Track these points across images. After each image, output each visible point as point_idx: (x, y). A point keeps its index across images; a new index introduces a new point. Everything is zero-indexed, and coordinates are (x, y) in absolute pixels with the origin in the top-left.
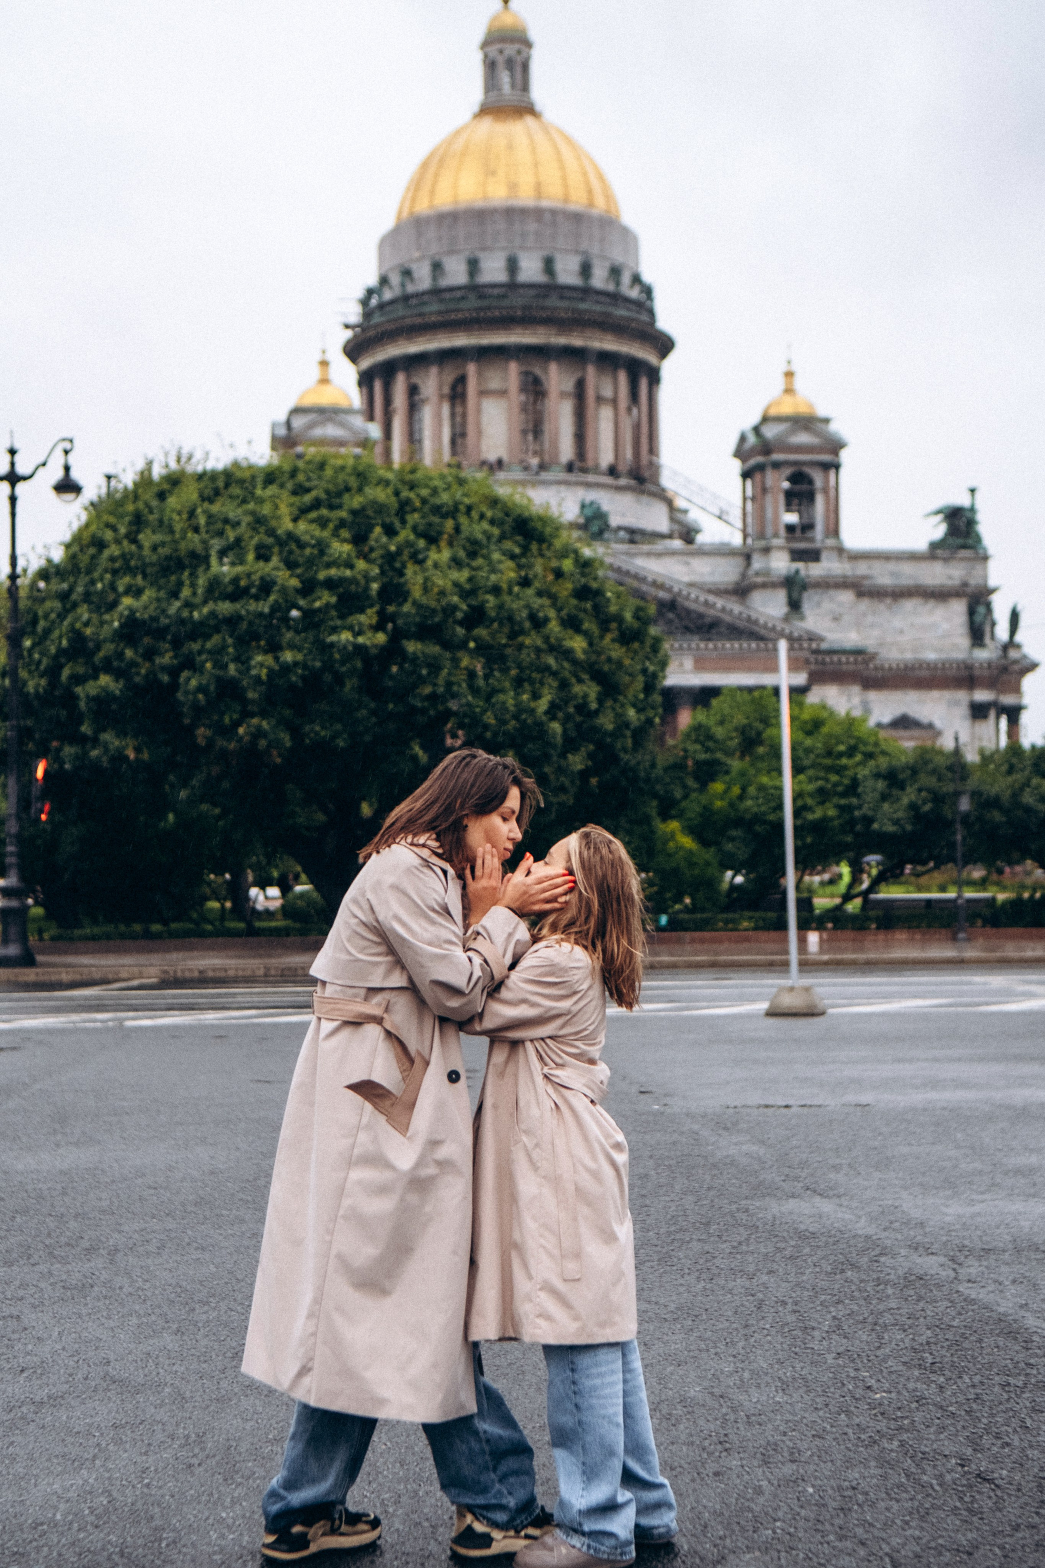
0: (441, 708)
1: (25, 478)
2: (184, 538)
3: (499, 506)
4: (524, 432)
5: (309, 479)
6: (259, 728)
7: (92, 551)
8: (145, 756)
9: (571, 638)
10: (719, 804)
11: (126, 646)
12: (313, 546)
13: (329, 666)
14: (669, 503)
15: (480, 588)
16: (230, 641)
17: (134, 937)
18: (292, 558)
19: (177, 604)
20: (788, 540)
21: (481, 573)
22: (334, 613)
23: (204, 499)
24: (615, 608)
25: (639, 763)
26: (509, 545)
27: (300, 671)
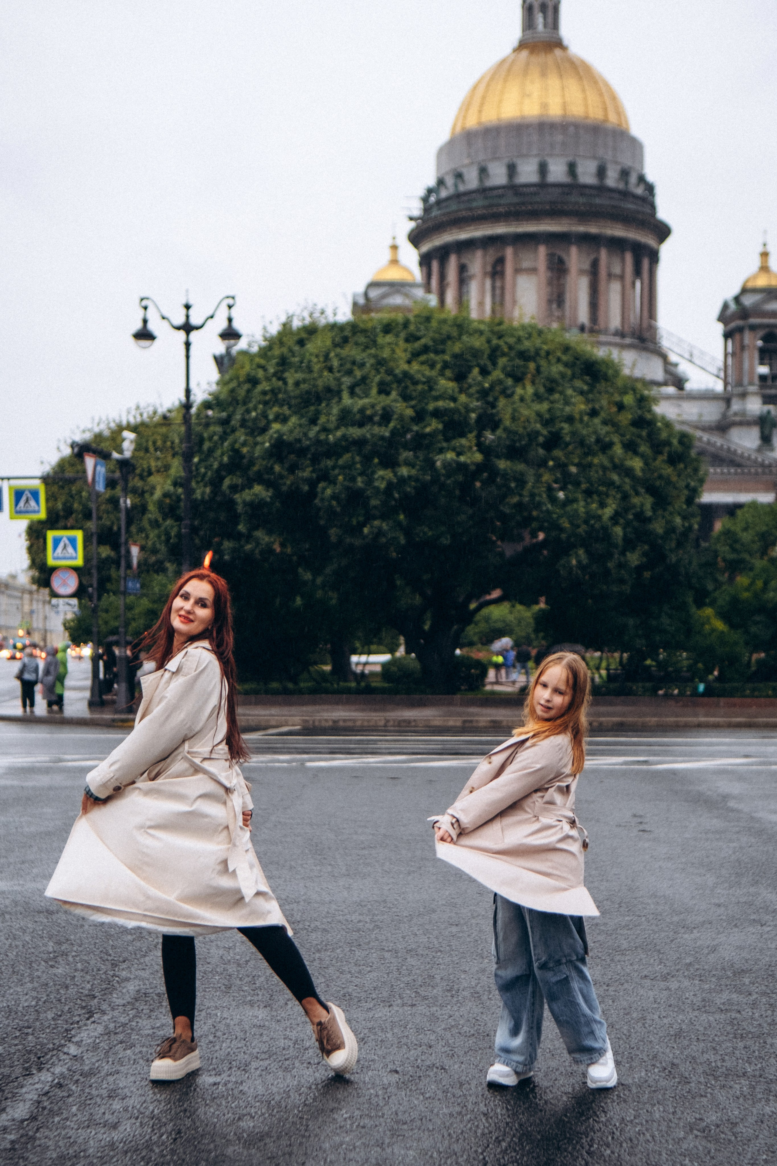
0: (525, 514)
1: (198, 328)
2: (321, 376)
3: (571, 352)
4: (550, 302)
5: (418, 329)
6: (380, 529)
7: (247, 386)
8: (289, 550)
9: (631, 459)
10: (746, 595)
11: (275, 463)
12: (424, 383)
13: (435, 480)
14: (664, 357)
15: (556, 418)
16: (358, 459)
17: (275, 692)
18: (407, 392)
19: (317, 428)
20: (762, 387)
21: (557, 406)
22: (440, 437)
23: (335, 345)
24: (664, 435)
25: (679, 561)
26: (578, 384)
27: (413, 483)
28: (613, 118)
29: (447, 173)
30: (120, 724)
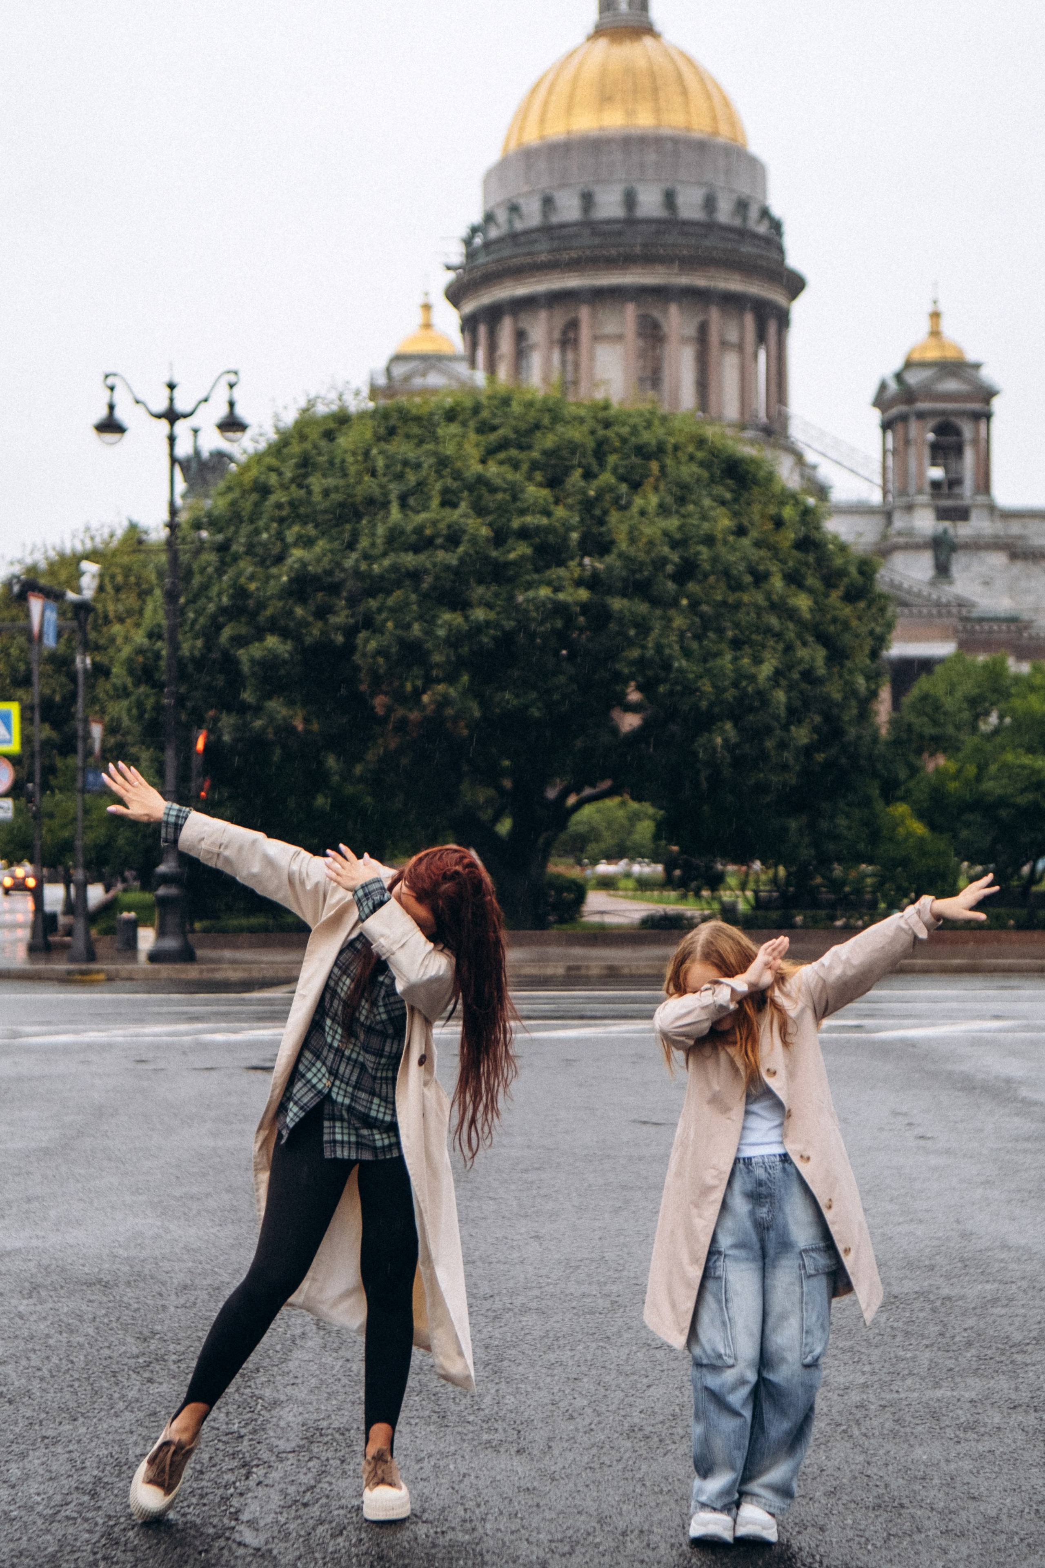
1: (186, 416)
2: (360, 482)
3: (708, 446)
4: (641, 380)
5: (494, 415)
6: (445, 696)
7: (254, 497)
8: (315, 727)
9: (795, 595)
10: (951, 785)
11: (296, 604)
12: (505, 491)
13: (524, 627)
14: (799, 458)
15: (691, 538)
16: (413, 597)
18: (483, 503)
19: (354, 556)
20: (934, 496)
21: (690, 521)
22: (530, 567)
23: (379, 439)
24: (838, 562)
25: (859, 737)
26: (719, 490)
27: (492, 632)
28: (724, 130)
29: (499, 205)
30: (79, 977)
